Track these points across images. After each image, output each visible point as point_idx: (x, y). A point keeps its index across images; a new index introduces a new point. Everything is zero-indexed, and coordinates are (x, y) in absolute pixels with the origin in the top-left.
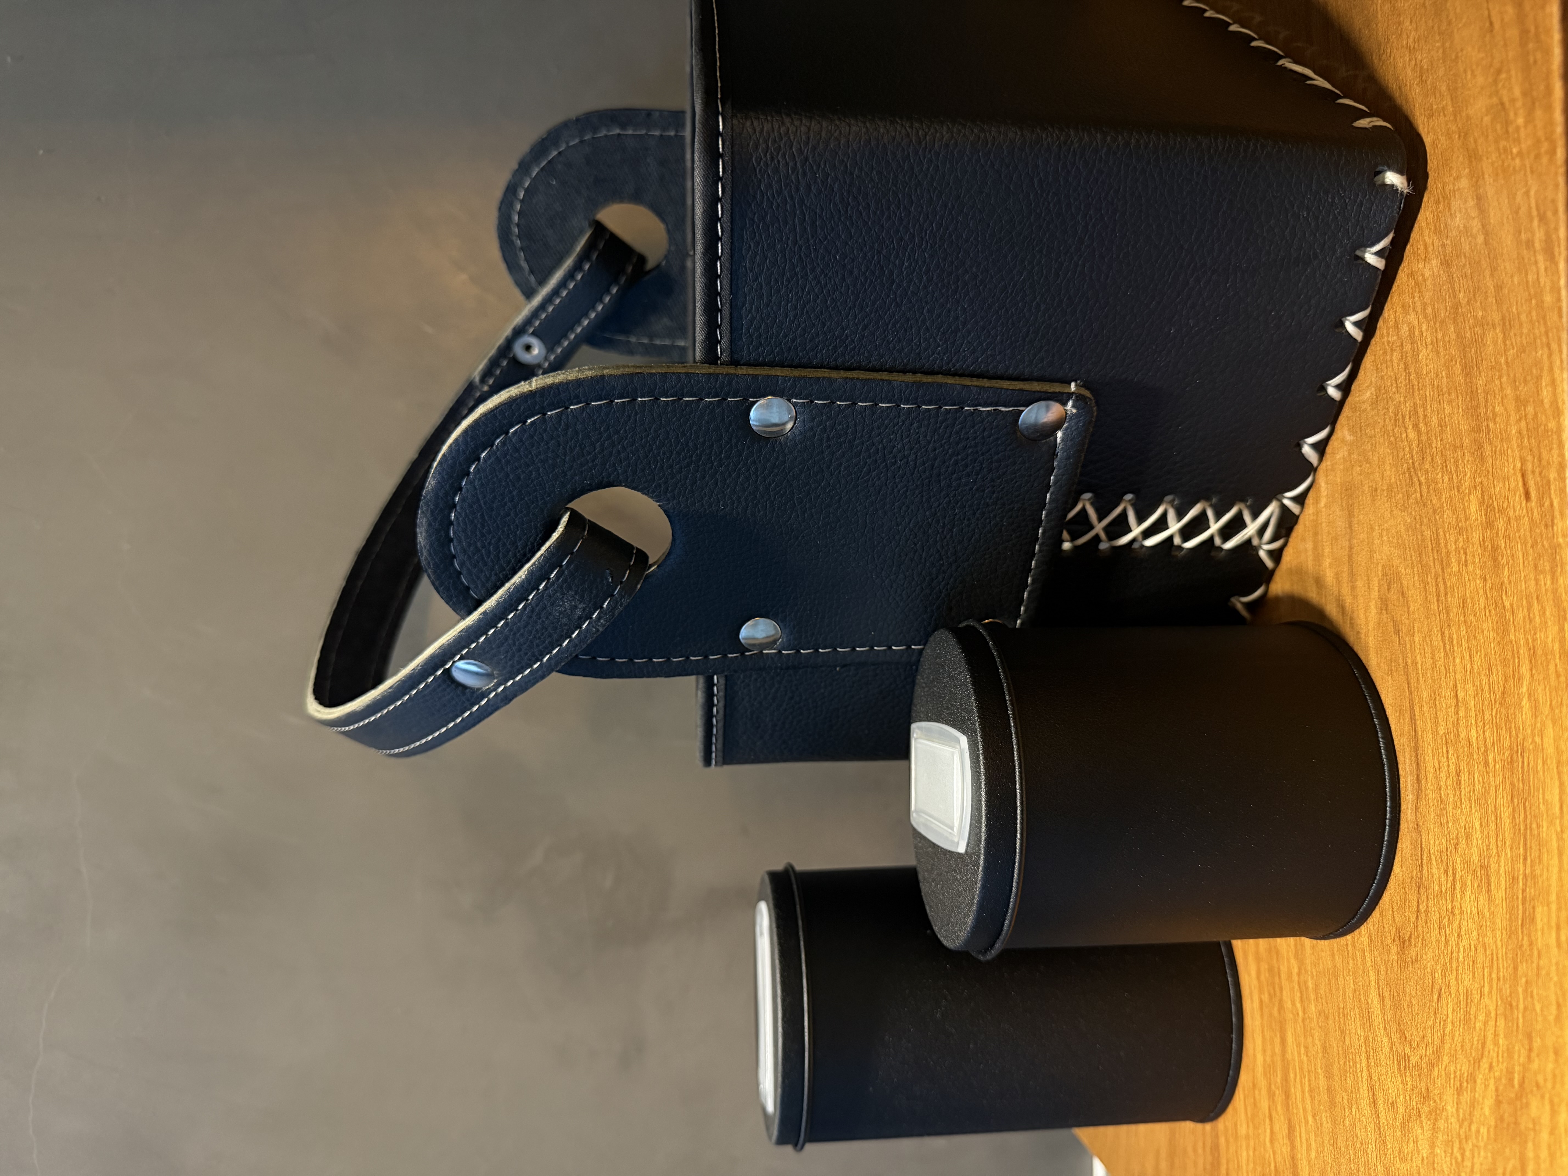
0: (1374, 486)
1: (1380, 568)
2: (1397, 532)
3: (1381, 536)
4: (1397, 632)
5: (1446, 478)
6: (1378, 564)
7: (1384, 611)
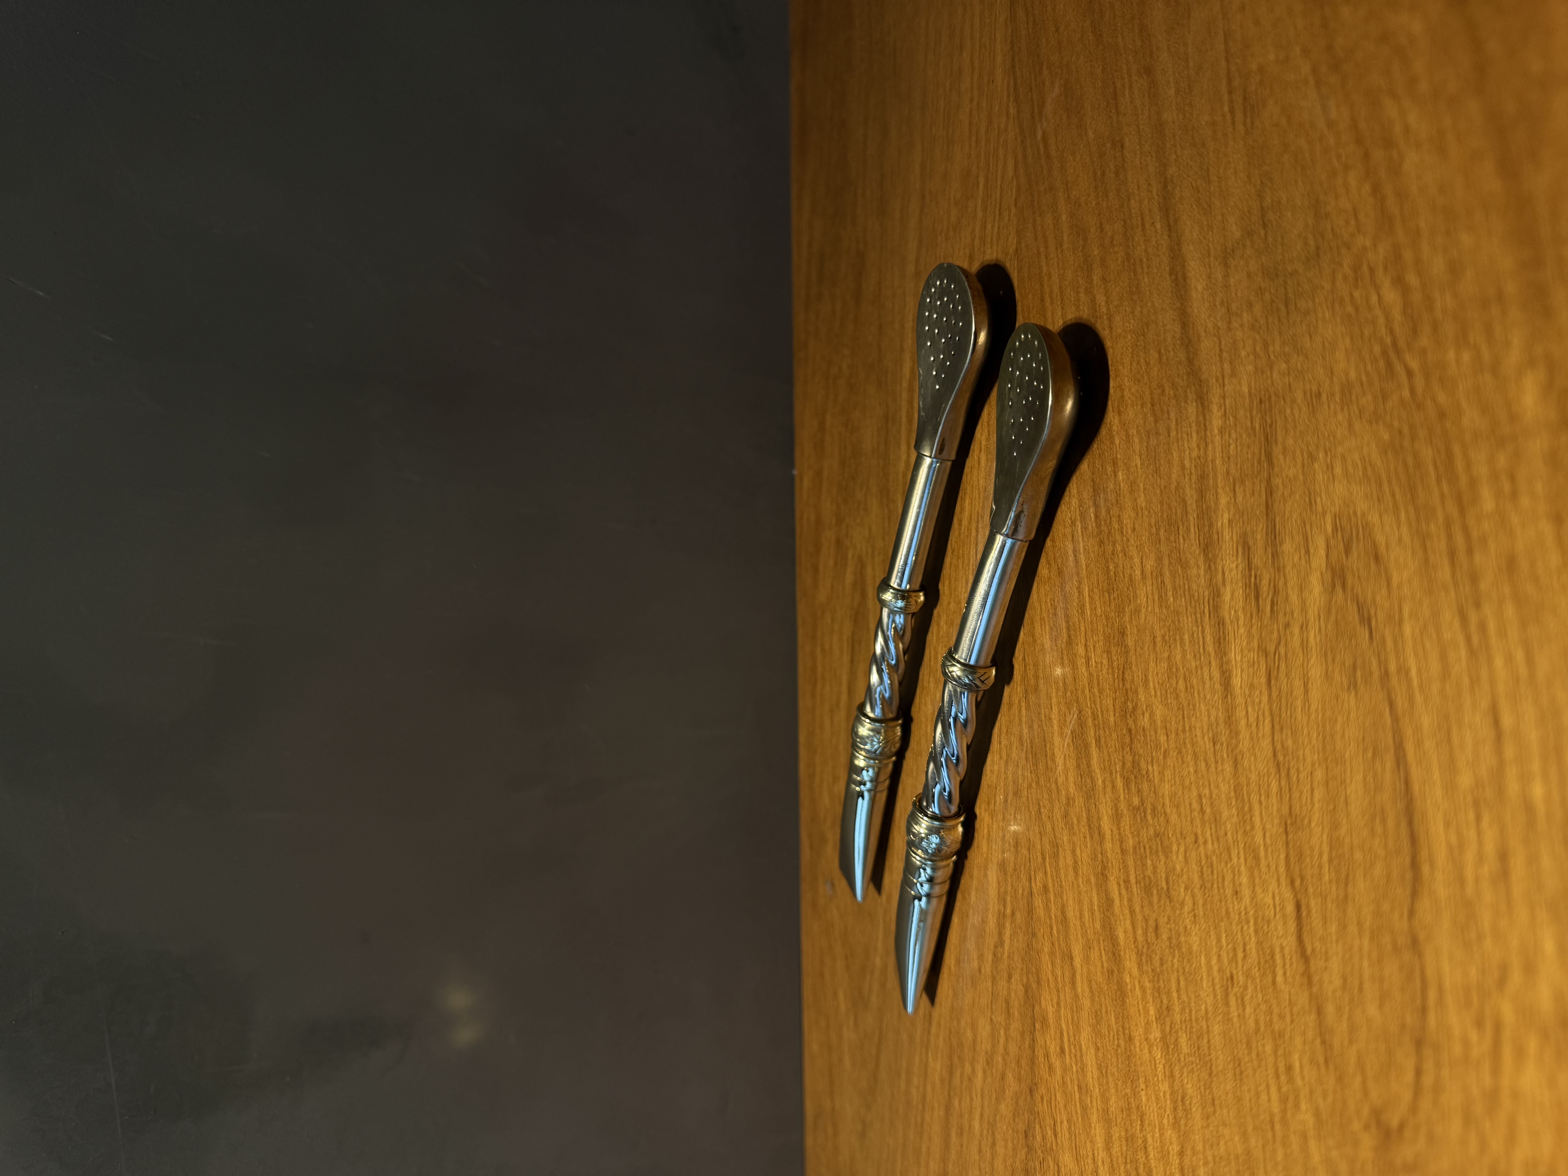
0: (1314, 389)
1: (1329, 519)
2: (1363, 459)
3: (1330, 467)
4: (1366, 620)
5: (1466, 357)
6: (1324, 514)
7: (1339, 589)
